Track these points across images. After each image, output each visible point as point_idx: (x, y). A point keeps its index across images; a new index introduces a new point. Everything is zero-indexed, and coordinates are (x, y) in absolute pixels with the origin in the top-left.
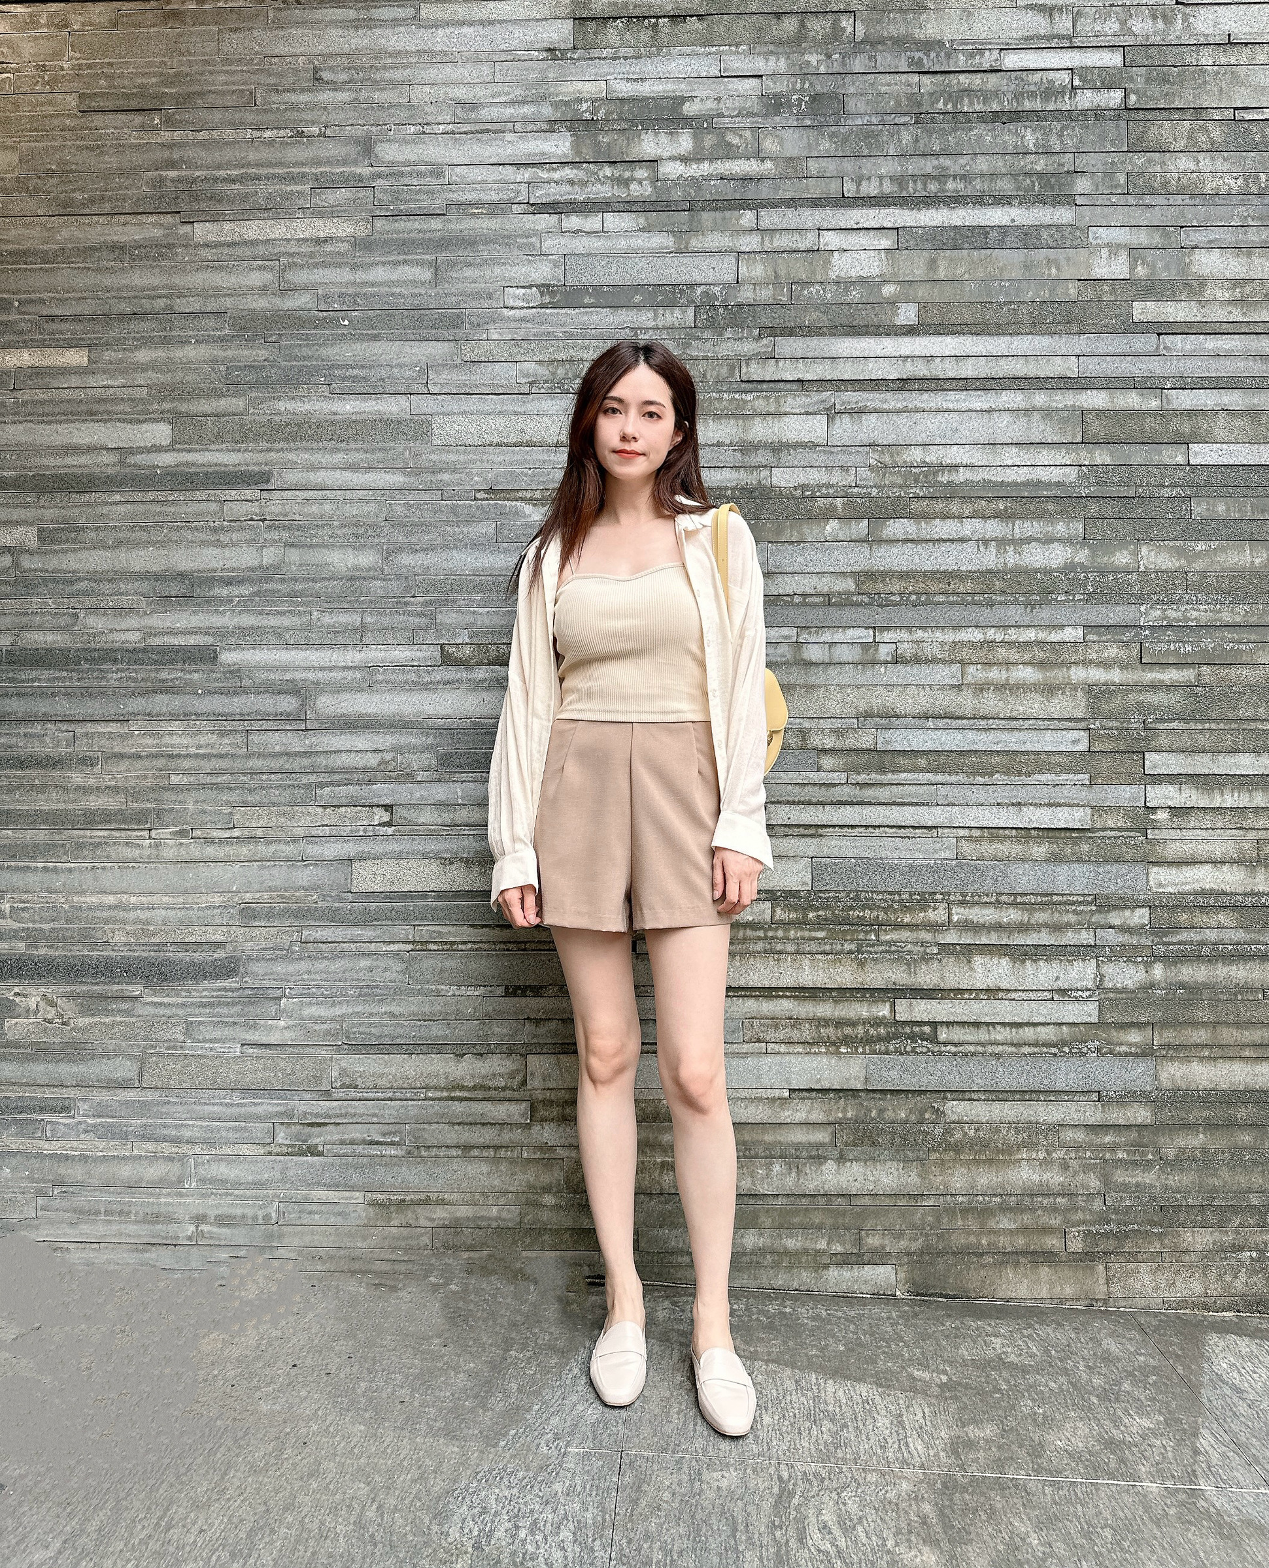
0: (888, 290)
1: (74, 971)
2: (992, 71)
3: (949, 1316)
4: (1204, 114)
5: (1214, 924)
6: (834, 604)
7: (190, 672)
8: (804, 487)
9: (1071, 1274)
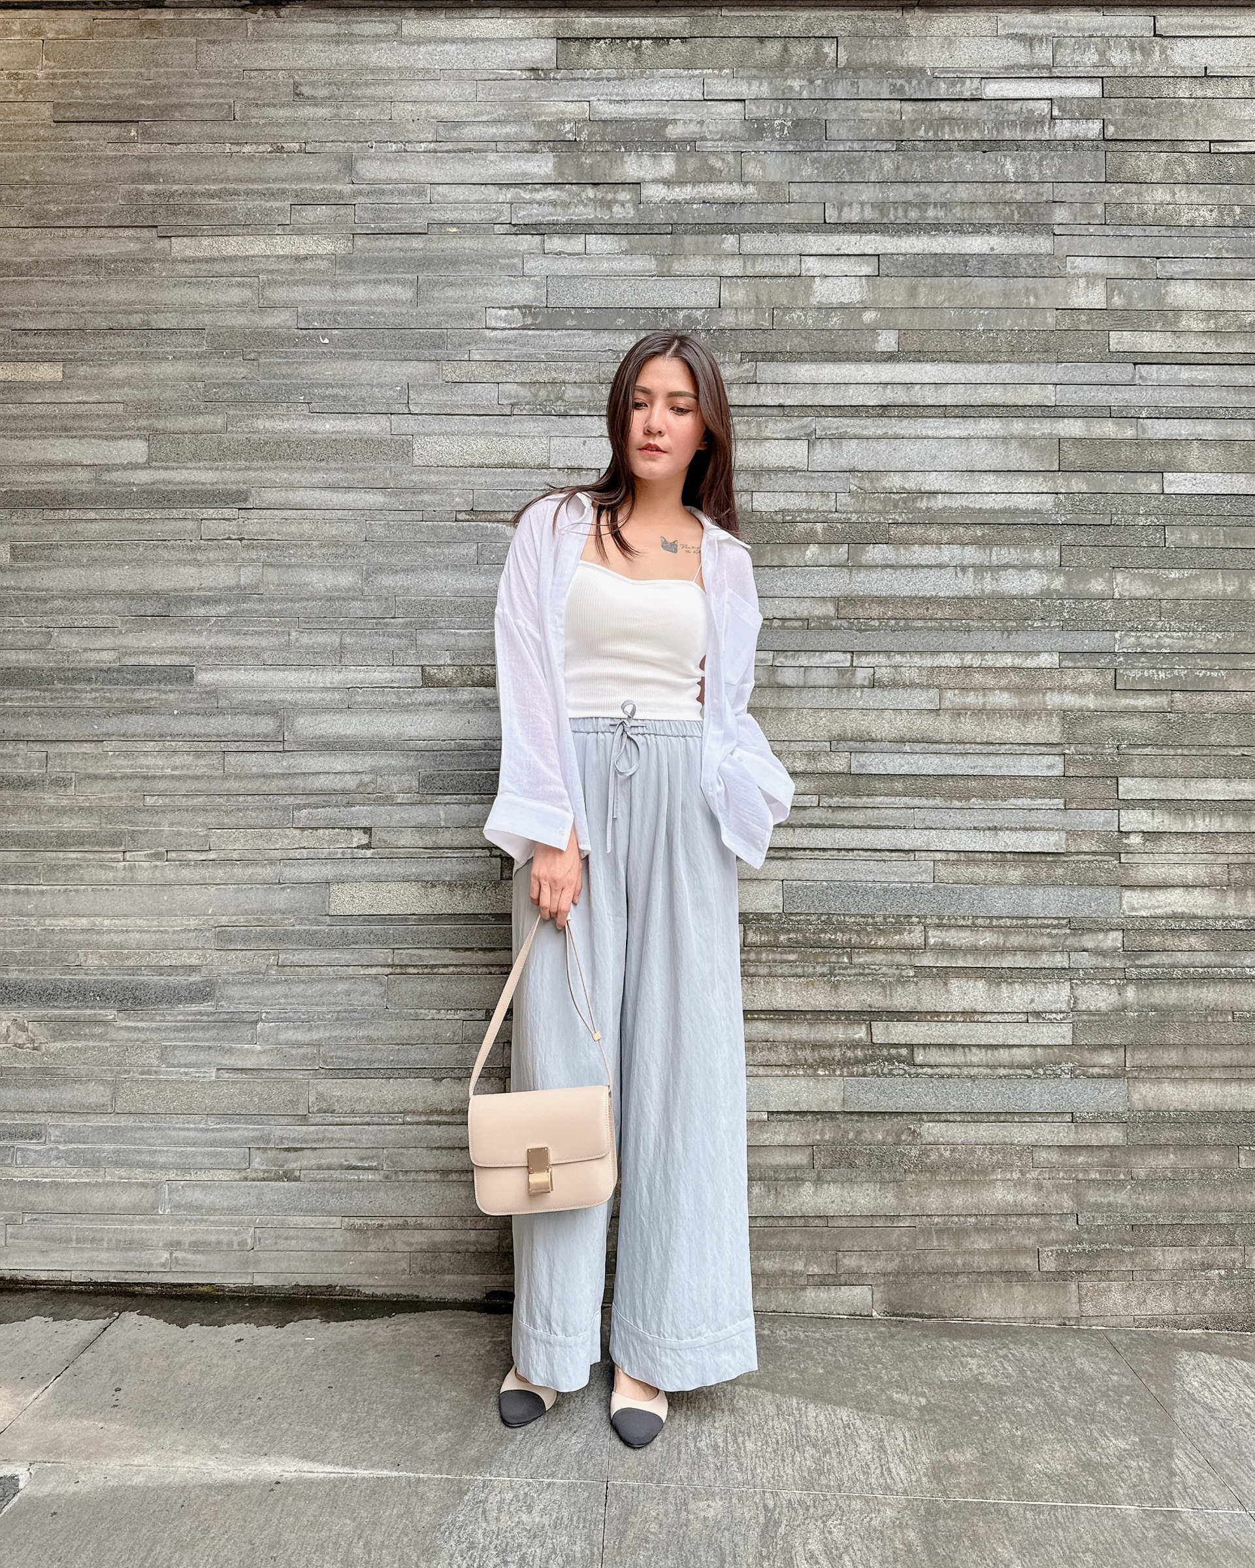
0: (869, 316)
1: (46, 995)
2: (972, 100)
3: (926, 1336)
4: (1180, 147)
5: (1185, 947)
6: (813, 628)
7: (165, 692)
8: (783, 511)
9: (1044, 1293)
